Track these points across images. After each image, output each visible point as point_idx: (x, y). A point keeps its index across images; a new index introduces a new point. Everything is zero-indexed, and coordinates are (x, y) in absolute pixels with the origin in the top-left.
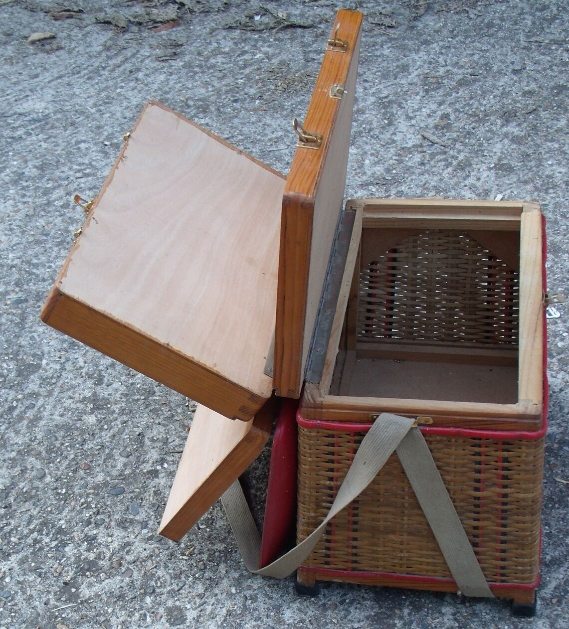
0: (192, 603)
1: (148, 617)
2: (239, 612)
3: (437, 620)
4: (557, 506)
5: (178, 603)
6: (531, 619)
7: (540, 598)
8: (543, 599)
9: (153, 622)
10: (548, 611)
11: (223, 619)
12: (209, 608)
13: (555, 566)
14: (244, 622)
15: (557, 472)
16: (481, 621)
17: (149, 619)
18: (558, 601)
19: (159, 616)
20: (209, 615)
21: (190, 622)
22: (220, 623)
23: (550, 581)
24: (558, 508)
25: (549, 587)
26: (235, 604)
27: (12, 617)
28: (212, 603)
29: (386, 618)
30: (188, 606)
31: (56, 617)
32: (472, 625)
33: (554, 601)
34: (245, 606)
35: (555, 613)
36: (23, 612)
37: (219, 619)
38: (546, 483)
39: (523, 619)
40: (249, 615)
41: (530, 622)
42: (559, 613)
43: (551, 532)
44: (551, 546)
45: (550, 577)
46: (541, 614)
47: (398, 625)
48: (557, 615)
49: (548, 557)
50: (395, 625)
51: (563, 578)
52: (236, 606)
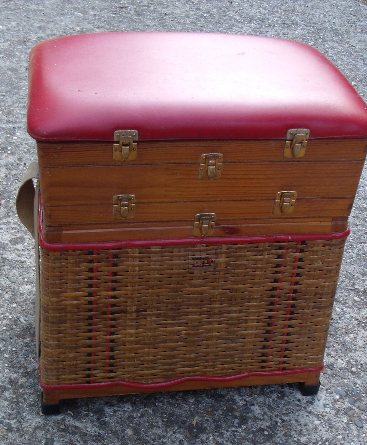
0: (29, 245)
1: (15, 230)
2: (25, 266)
3: (32, 360)
4: (165, 420)
5: (27, 240)
6: (41, 414)
7: (64, 418)
8: (63, 420)
9: (11, 233)
10: (51, 424)
11: (18, 260)
12: (26, 253)
13: (99, 424)
14: (17, 269)
15: (205, 416)
16: (35, 384)
17: (12, 231)
18: (62, 429)
19: (16, 234)
20: (20, 254)
21: (13, 247)
22: (14, 259)
23: (82, 422)
24: (163, 421)
25: (76, 422)
26: (30, 263)
27: (7, 184)
28: (30, 253)
29: (30, 333)
30: (26, 244)
31: (9, 198)
32: (31, 379)
33: (63, 427)
34: (30, 267)
35: (50, 428)
36: (12, 187)
37: (18, 258)
38: (190, 410)
39: (40, 409)
40: (23, 270)
41: (38, 413)
42: (51, 431)
43: (135, 418)
44: (120, 420)
45: (86, 422)
46: (48, 420)
47: (25, 340)
48: (48, 430)
49: (107, 419)
50: (25, 338)
51: (87, 431)
52: (29, 263)
